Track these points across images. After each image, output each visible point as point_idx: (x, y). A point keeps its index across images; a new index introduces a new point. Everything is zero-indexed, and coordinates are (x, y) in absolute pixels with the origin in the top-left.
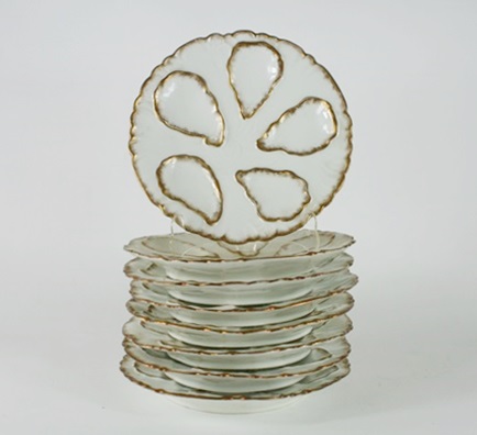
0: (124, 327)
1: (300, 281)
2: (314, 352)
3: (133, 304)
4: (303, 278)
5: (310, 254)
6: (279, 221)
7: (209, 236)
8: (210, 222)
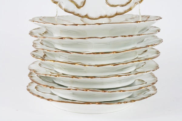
0: (29, 66)
1: (131, 37)
2: (137, 81)
3: (34, 53)
4: (132, 36)
5: (137, 22)
6: (118, 7)
7: (78, 15)
8: (78, 7)
